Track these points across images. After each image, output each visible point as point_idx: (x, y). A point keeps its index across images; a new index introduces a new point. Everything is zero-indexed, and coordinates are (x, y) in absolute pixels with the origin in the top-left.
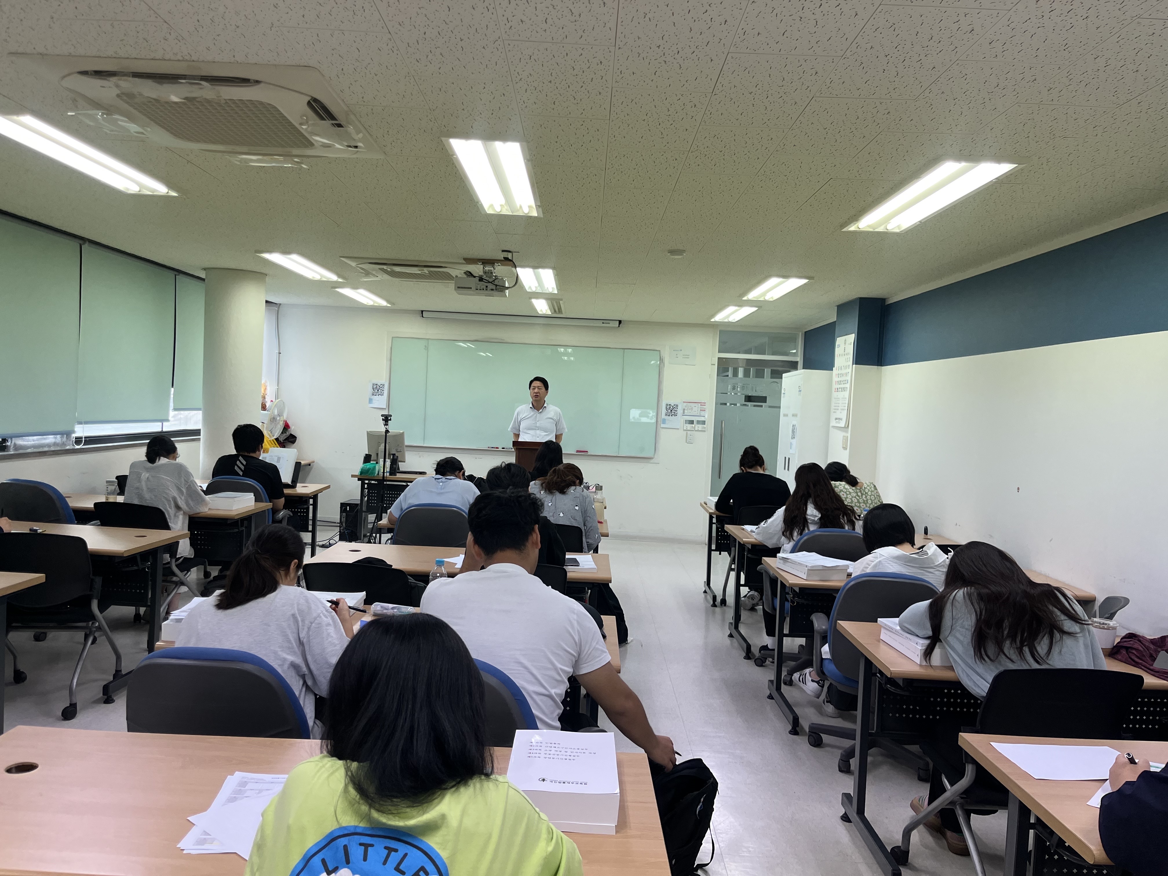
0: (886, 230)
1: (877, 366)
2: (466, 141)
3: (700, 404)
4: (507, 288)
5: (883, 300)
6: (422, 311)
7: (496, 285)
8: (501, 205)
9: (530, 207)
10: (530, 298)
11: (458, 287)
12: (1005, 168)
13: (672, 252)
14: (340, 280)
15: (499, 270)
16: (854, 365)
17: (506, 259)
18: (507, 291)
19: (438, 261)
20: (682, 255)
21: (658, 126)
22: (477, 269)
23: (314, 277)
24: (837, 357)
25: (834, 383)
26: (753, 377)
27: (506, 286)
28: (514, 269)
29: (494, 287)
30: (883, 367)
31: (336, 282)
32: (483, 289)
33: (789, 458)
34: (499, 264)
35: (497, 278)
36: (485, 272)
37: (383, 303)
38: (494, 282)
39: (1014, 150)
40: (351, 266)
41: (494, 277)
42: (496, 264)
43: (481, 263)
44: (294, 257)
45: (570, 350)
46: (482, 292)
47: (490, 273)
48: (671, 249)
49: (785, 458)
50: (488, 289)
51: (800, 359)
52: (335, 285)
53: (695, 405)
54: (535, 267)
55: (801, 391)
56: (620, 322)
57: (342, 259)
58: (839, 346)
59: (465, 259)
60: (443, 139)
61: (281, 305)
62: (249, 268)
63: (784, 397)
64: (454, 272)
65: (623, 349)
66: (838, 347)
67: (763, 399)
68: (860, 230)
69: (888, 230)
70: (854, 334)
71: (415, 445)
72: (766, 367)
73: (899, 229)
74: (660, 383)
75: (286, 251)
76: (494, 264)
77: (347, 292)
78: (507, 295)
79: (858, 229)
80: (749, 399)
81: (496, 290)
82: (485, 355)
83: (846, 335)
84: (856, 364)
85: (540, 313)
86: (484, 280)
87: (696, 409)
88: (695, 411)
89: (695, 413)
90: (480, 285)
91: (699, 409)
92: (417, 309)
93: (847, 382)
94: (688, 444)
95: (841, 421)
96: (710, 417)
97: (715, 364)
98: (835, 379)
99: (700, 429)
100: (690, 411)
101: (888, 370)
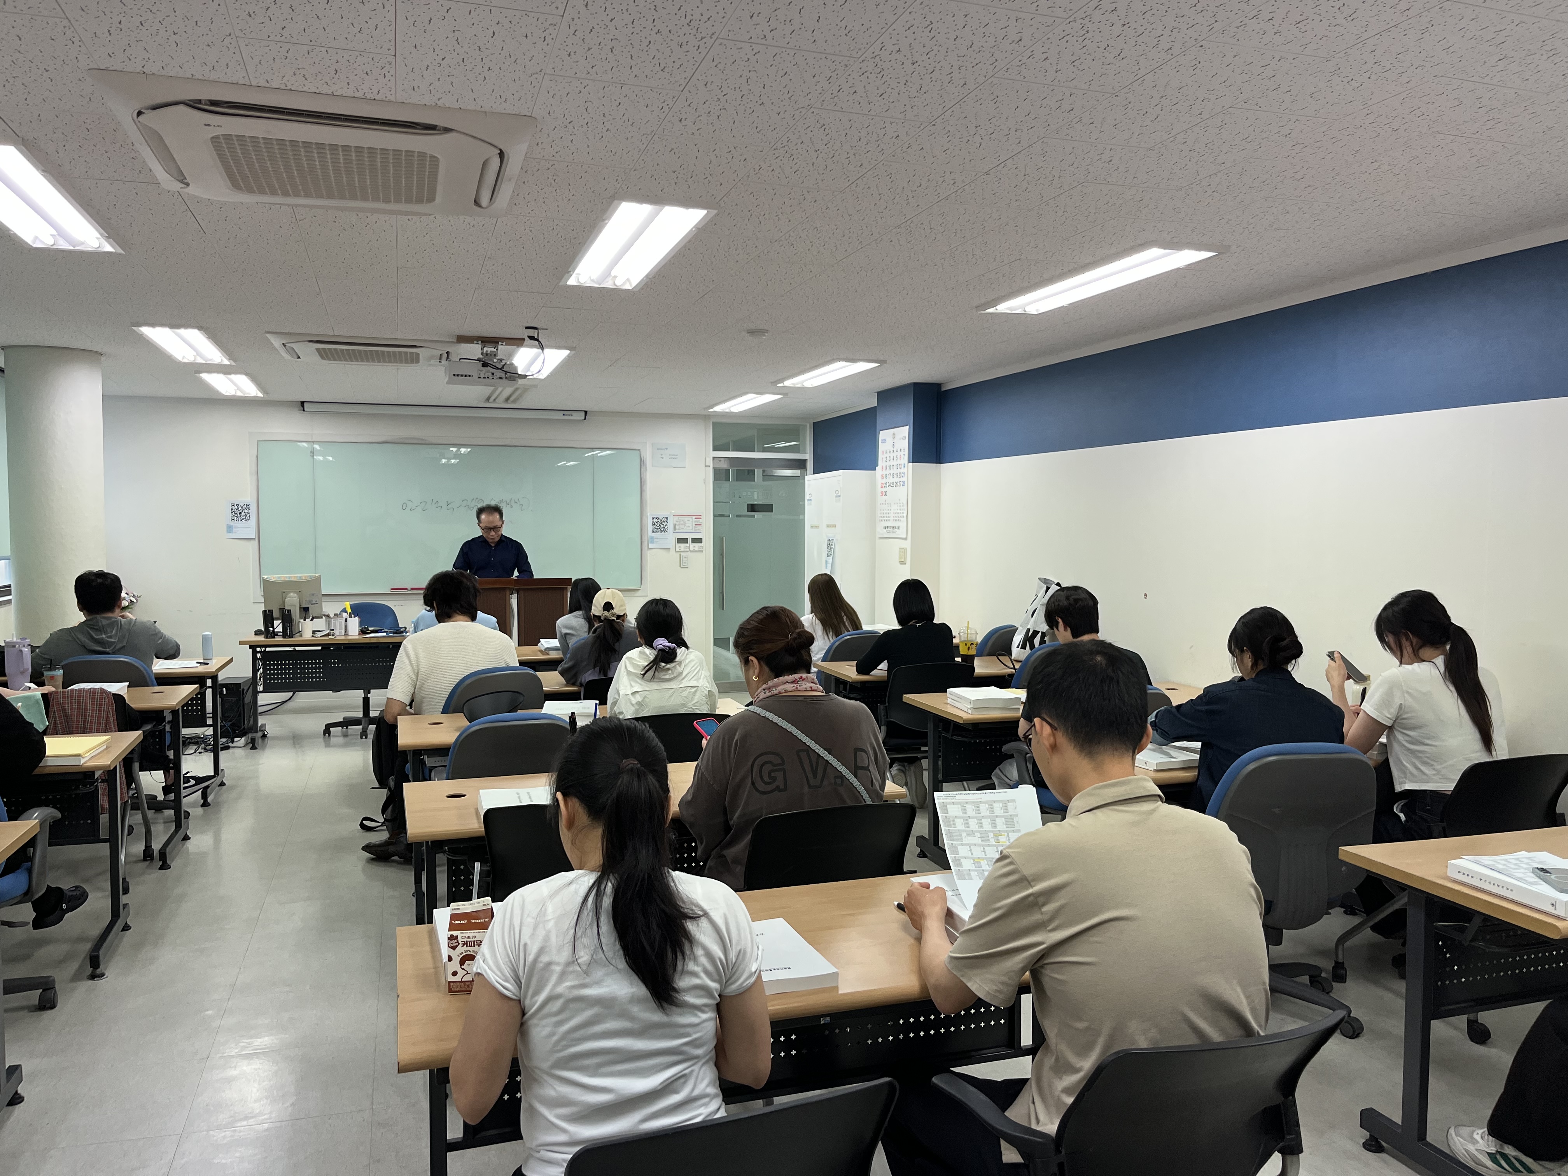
0: (1023, 312)
1: (936, 463)
2: (639, 205)
3: (694, 517)
5: (938, 386)
6: (302, 403)
7: (506, 372)
9: (631, 280)
11: (454, 375)
13: (751, 332)
14: (226, 362)
16: (911, 464)
17: (532, 338)
23: (185, 359)
24: (883, 453)
25: (878, 485)
29: (503, 375)
30: (942, 465)
34: (504, 344)
36: (487, 355)
37: (256, 393)
38: (504, 368)
39: (1223, 240)
40: (272, 344)
41: (501, 362)
42: (500, 343)
43: (480, 342)
46: (487, 379)
47: (493, 356)
48: (754, 328)
50: (496, 376)
51: (810, 457)
52: (206, 369)
55: (840, 496)
56: (586, 412)
58: (884, 440)
59: (456, 337)
60: (614, 201)
63: (809, 504)
66: (883, 443)
67: (768, 508)
68: (998, 311)
69: (1025, 311)
70: (908, 427)
73: (1038, 311)
74: (642, 491)
75: (179, 325)
76: (498, 343)
77: (216, 378)
79: (994, 311)
80: (752, 508)
81: (506, 378)
83: (896, 427)
84: (913, 462)
86: (487, 365)
87: (690, 523)
88: (689, 527)
89: (689, 530)
90: (484, 372)
91: (694, 524)
92: (297, 400)
93: (902, 483)
94: (683, 569)
95: (895, 530)
96: (707, 533)
97: (709, 466)
98: (879, 481)
99: (696, 549)
100: (682, 526)
101: (949, 469)
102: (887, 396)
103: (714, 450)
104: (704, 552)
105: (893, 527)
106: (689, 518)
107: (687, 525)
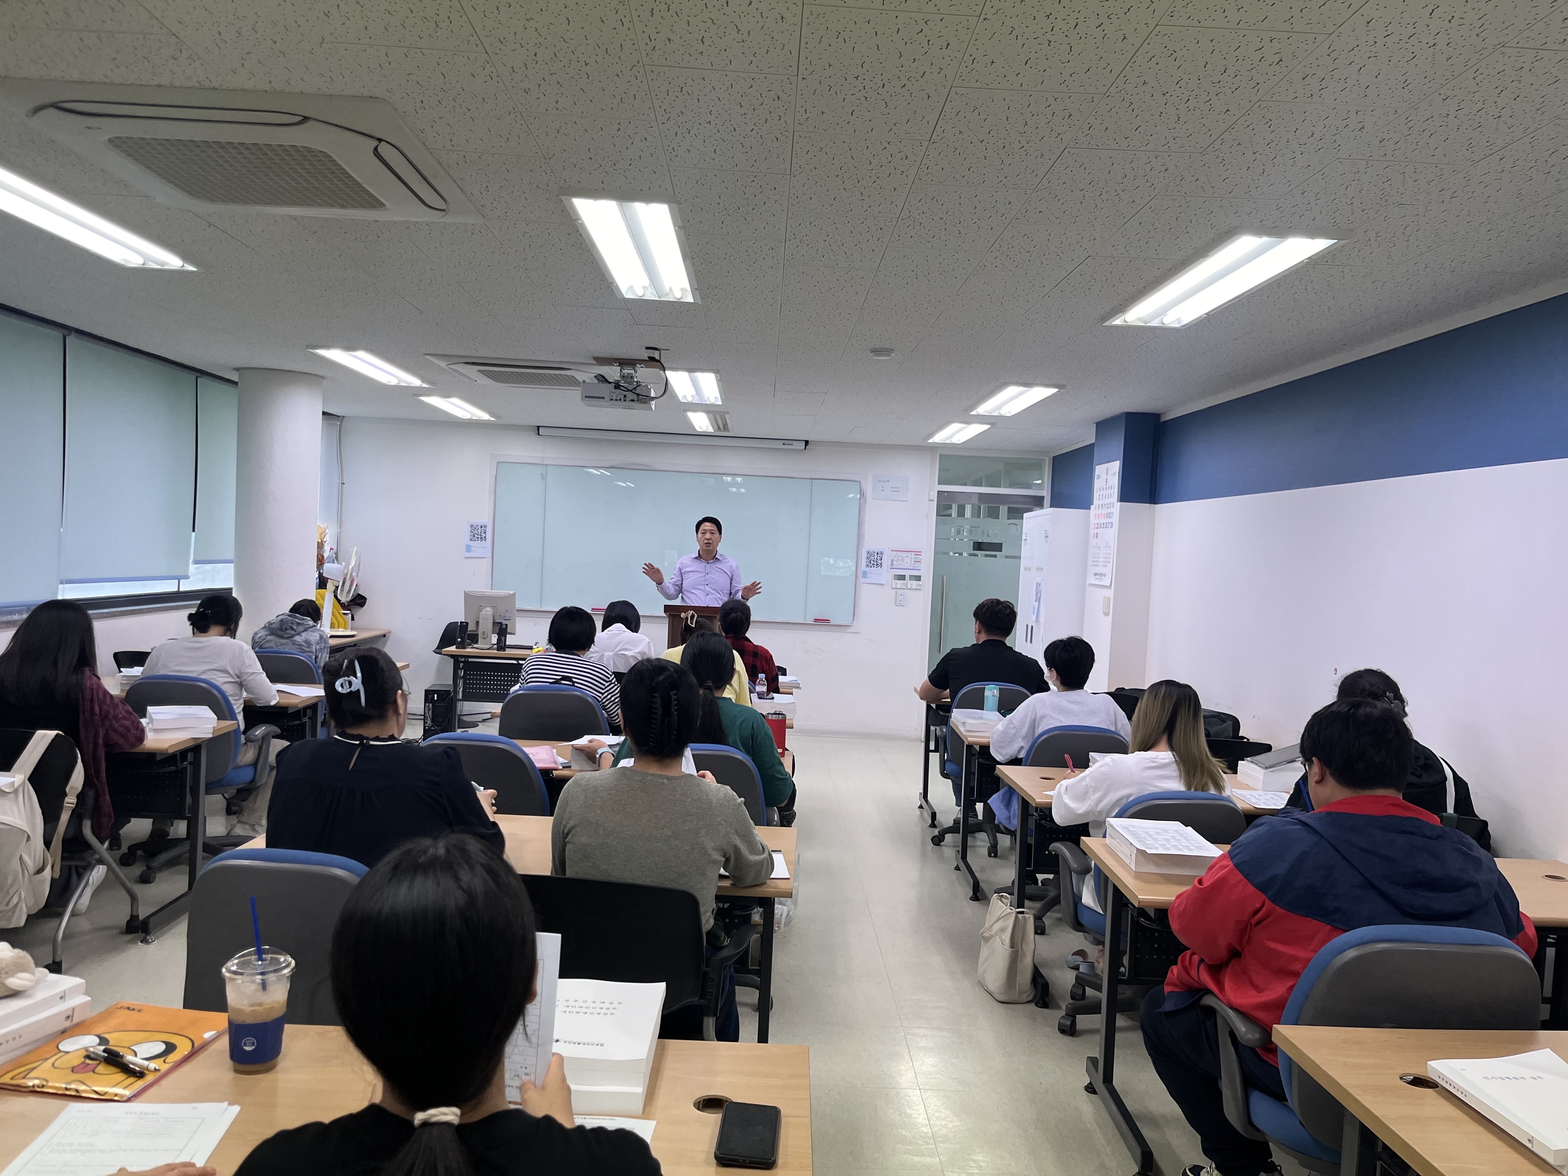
0: (1162, 325)
1: (1150, 503)
2: (595, 200)
3: (913, 553)
4: (653, 398)
5: (1156, 416)
6: (538, 427)
7: (638, 395)
8: (643, 287)
9: (683, 290)
10: (686, 411)
11: (587, 397)
12: (1321, 244)
13: (877, 351)
14: (425, 385)
15: (642, 374)
16: (1119, 503)
17: (652, 359)
18: (653, 403)
19: (560, 360)
20: (890, 355)
21: (856, 185)
22: (613, 373)
23: (389, 382)
24: (1097, 491)
25: (1092, 526)
26: (984, 517)
27: (652, 396)
28: (662, 372)
29: (635, 398)
30: (1157, 505)
31: (420, 388)
32: (620, 400)
33: (1032, 627)
34: (642, 365)
35: (638, 386)
36: (623, 377)
37: (485, 416)
38: (636, 391)
39: (1333, 221)
40: (440, 366)
41: (635, 383)
42: (637, 365)
43: (618, 364)
44: (361, 354)
45: (739, 479)
46: (618, 403)
47: (629, 377)
48: (874, 347)
49: (1027, 625)
50: (628, 400)
51: (1047, 492)
52: (417, 392)
53: (907, 555)
54: (691, 370)
55: (1048, 536)
56: (807, 442)
57: (427, 357)
58: (1099, 476)
59: (595, 358)
60: (563, 198)
61: (344, 419)
62: (298, 368)
63: (1025, 544)
64: (580, 376)
65: (810, 479)
66: (1098, 479)
67: (998, 547)
68: (1128, 324)
69: (1163, 323)
70: (1118, 462)
71: (529, 608)
72: (1003, 503)
73: (1179, 323)
74: (860, 524)
75: (350, 347)
76: (635, 365)
77: (434, 401)
78: (653, 407)
79: (1124, 323)
80: (978, 546)
81: (638, 401)
82: (625, 485)
83: (1109, 462)
84: (1121, 501)
85: (698, 430)
86: (621, 388)
87: (908, 561)
88: (907, 563)
89: (907, 566)
90: (616, 394)
91: (913, 560)
92: (532, 424)
93: (1110, 524)
94: (898, 607)
95: (1103, 577)
96: (927, 570)
97: (933, 500)
98: (1093, 521)
99: (914, 587)
100: (900, 562)
101: (1164, 510)
102: (1103, 426)
103: (940, 483)
104: (922, 592)
105: (1101, 574)
106: (909, 554)
107: (905, 561)
